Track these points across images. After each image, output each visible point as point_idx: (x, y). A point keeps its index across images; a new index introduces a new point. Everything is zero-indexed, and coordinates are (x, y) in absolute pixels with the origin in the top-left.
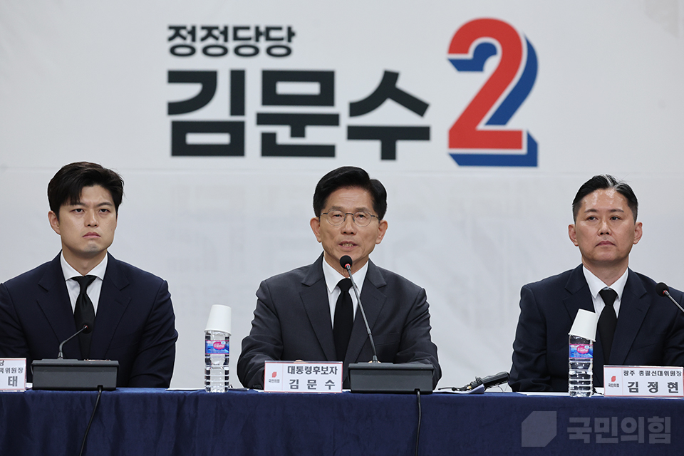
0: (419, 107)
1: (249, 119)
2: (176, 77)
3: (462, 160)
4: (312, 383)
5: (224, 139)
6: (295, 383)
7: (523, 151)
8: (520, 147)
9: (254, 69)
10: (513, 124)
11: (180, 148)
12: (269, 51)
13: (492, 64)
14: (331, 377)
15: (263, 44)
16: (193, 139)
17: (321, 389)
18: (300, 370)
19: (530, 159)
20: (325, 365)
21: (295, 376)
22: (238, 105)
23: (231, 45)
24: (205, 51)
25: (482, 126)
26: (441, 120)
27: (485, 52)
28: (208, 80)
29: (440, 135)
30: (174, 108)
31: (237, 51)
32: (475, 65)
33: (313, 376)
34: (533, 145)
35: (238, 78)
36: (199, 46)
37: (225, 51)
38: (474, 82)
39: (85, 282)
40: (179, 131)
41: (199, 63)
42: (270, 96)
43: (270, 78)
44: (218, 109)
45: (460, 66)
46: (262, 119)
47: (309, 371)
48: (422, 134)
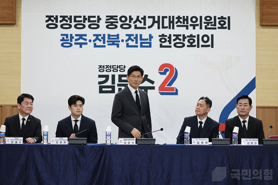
0: (152, 82)
1: (116, 85)
2: (100, 76)
3: (161, 94)
4: (129, 143)
5: (110, 89)
6: (125, 143)
7: (175, 92)
8: (174, 91)
9: (117, 74)
10: (172, 86)
11: (101, 91)
12: (120, 71)
13: (168, 73)
14: (133, 141)
15: (119, 69)
16: (104, 89)
17: (131, 144)
18: (126, 140)
19: (176, 94)
20: (132, 139)
21: (125, 141)
22: (113, 82)
23: (112, 69)
24: (106, 71)
25: (166, 86)
26: (157, 85)
27: (166, 70)
28: (107, 77)
29: (157, 88)
30: (100, 83)
31: (113, 71)
32: (164, 73)
33: (129, 141)
34: (177, 90)
35: (113, 76)
36: (105, 70)
37: (111, 71)
38: (164, 77)
39: (76, 121)
40: (101, 88)
41: (105, 73)
42: (120, 80)
43: (120, 76)
44: (109, 83)
45: (161, 73)
46: (118, 85)
47: (128, 140)
48: (153, 88)
